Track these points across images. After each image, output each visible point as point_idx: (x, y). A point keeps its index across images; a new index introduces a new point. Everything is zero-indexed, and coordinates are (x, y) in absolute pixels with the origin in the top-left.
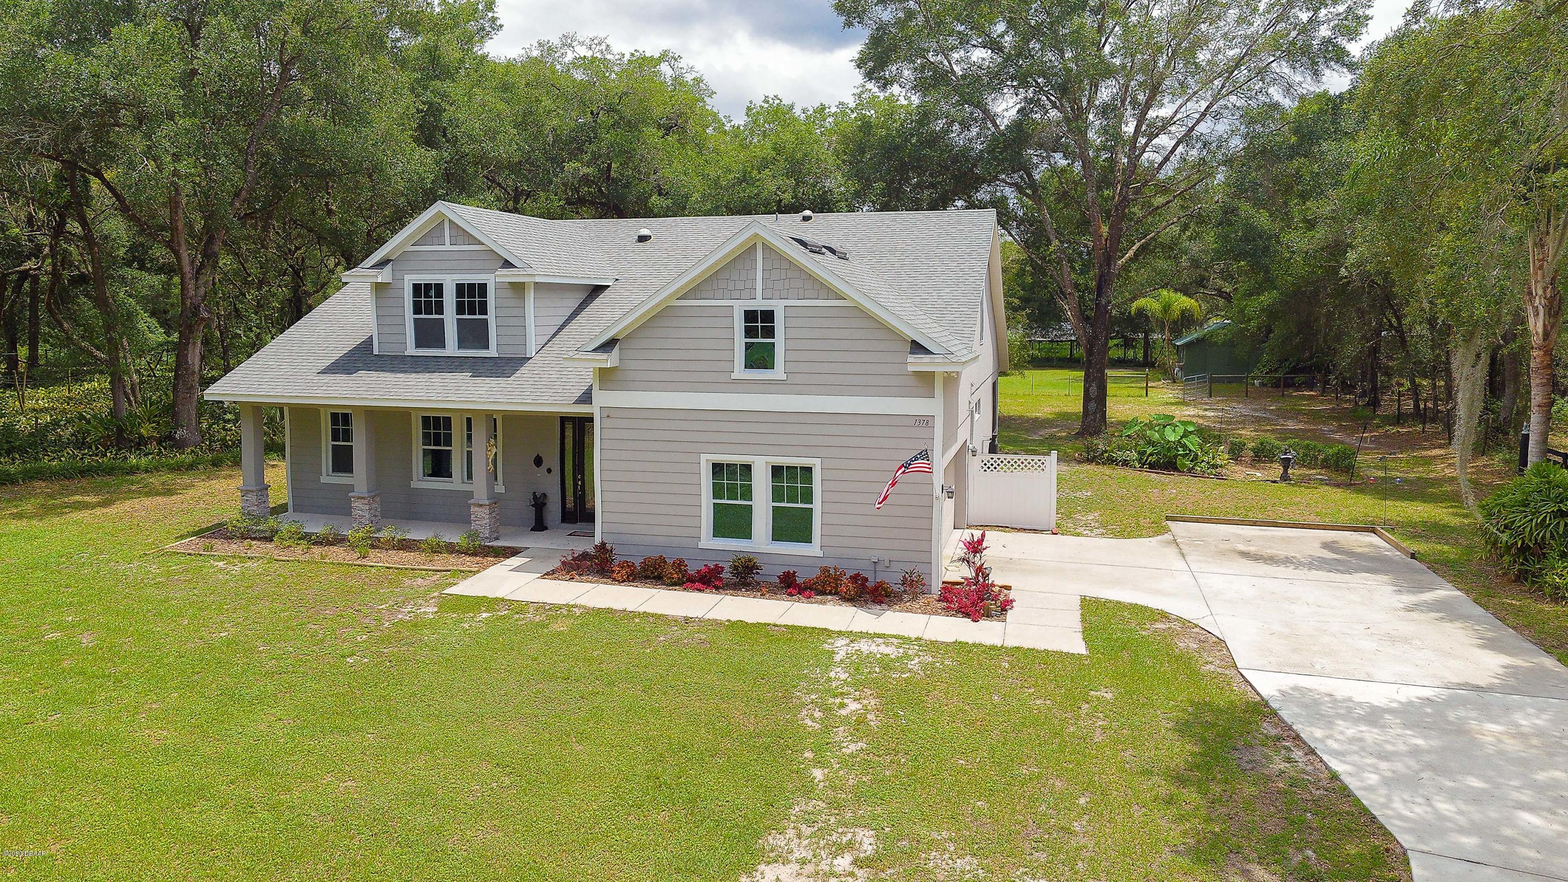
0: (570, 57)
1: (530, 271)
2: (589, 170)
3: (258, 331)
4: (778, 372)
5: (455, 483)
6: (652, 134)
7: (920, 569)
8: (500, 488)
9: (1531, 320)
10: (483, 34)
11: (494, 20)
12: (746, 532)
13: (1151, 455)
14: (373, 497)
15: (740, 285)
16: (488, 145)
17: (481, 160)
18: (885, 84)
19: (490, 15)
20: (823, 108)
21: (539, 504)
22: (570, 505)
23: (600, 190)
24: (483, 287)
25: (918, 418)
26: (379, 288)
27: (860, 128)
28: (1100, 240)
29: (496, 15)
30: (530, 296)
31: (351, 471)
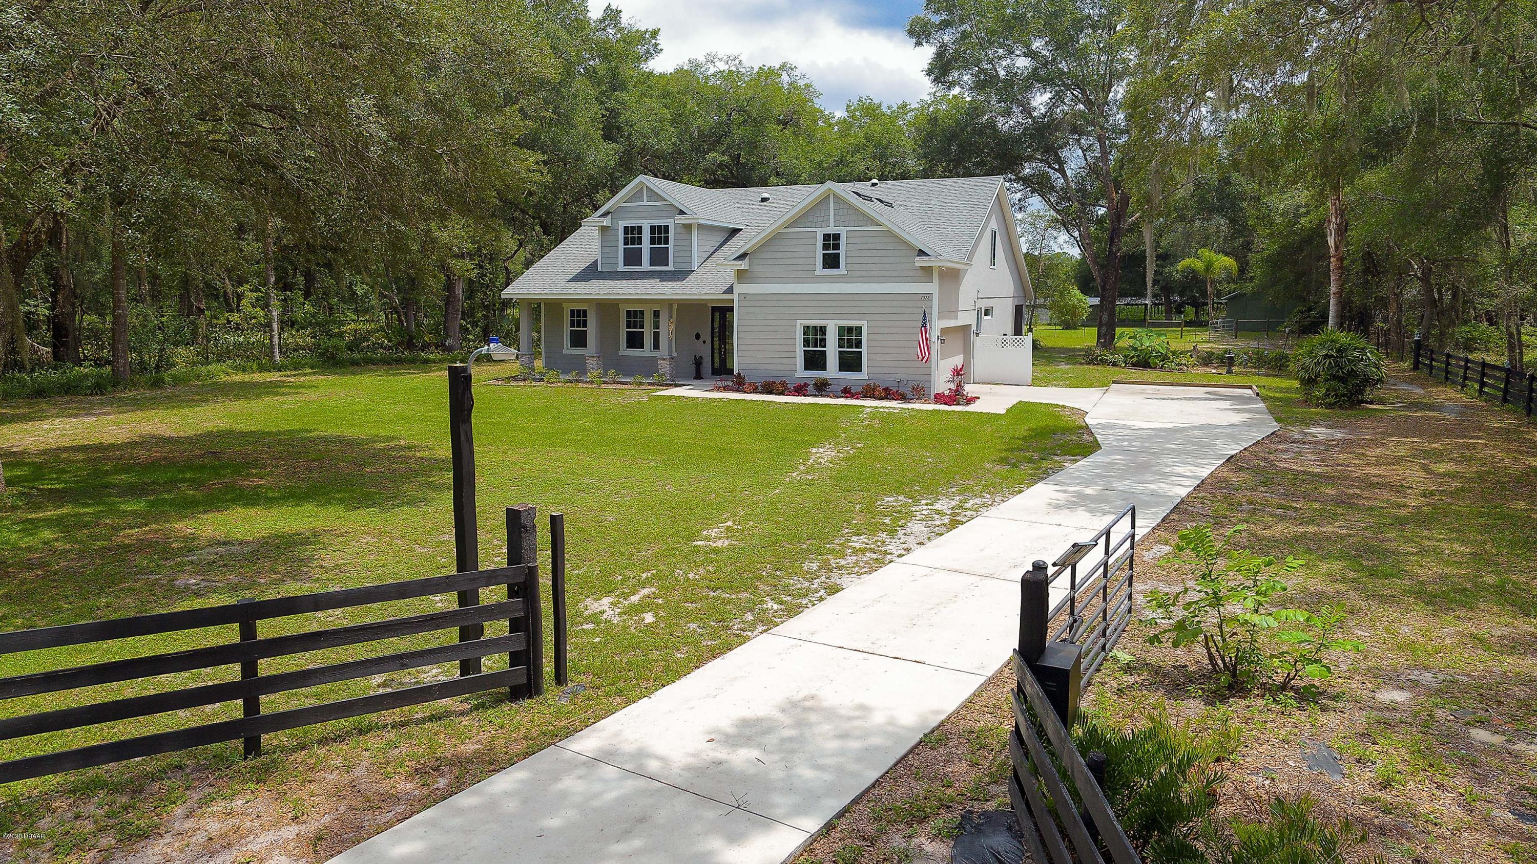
0: (712, 70)
1: (695, 216)
2: (725, 158)
3: (491, 276)
4: (842, 270)
5: (647, 350)
6: (773, 129)
7: (926, 385)
8: (675, 354)
10: (648, 55)
11: (656, 45)
12: (823, 367)
13: (1133, 357)
14: (599, 357)
15: (820, 219)
16: (653, 141)
17: (643, 151)
18: (949, 86)
19: (654, 41)
20: (904, 106)
21: (698, 363)
22: (717, 365)
23: (731, 173)
24: (667, 228)
25: (923, 296)
26: (603, 229)
27: (929, 122)
28: (1112, 203)
29: (658, 42)
30: (695, 233)
31: (586, 346)
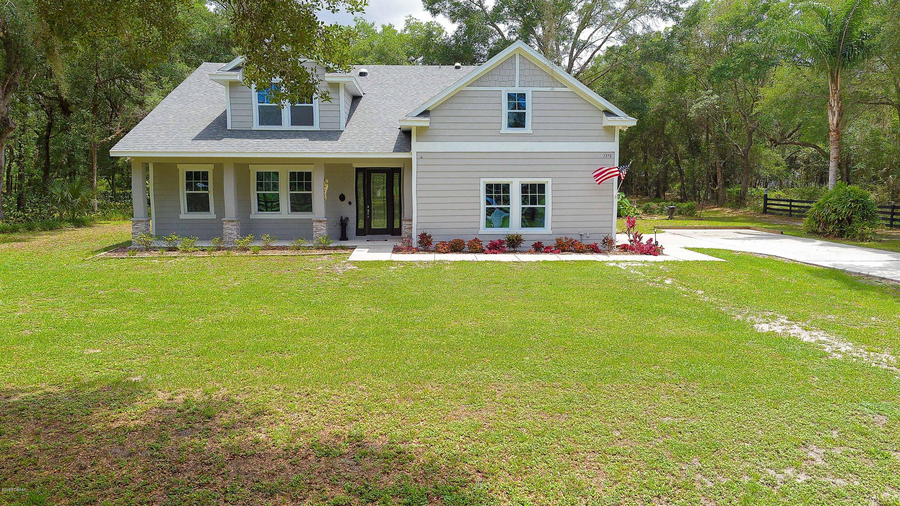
4: (528, 130)
5: (282, 214)
9: (830, 118)
12: (508, 224)
14: (238, 221)
15: (506, 79)
18: (435, 12)
21: (343, 223)
22: (361, 226)
25: (606, 154)
26: (232, 84)
